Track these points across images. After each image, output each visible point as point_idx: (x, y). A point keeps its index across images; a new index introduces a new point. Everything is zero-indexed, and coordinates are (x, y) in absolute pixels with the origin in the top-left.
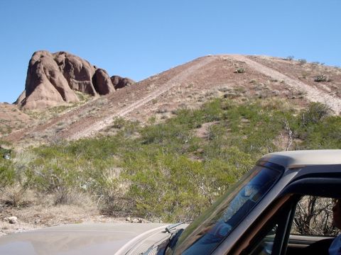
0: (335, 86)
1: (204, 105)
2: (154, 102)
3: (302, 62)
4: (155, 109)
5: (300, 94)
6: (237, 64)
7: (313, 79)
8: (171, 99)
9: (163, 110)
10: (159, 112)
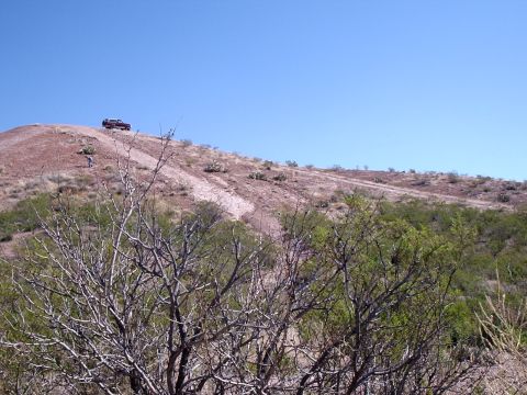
0: (234, 179)
3: (186, 144)
5: (183, 189)
6: (84, 140)
7: (201, 169)
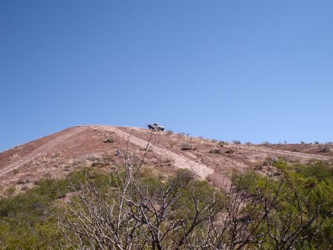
0: (200, 153)
1: (71, 175)
2: (15, 172)
3: (170, 133)
4: (16, 179)
5: (168, 162)
6: (107, 134)
8: (35, 169)
9: (25, 181)
10: (20, 183)
